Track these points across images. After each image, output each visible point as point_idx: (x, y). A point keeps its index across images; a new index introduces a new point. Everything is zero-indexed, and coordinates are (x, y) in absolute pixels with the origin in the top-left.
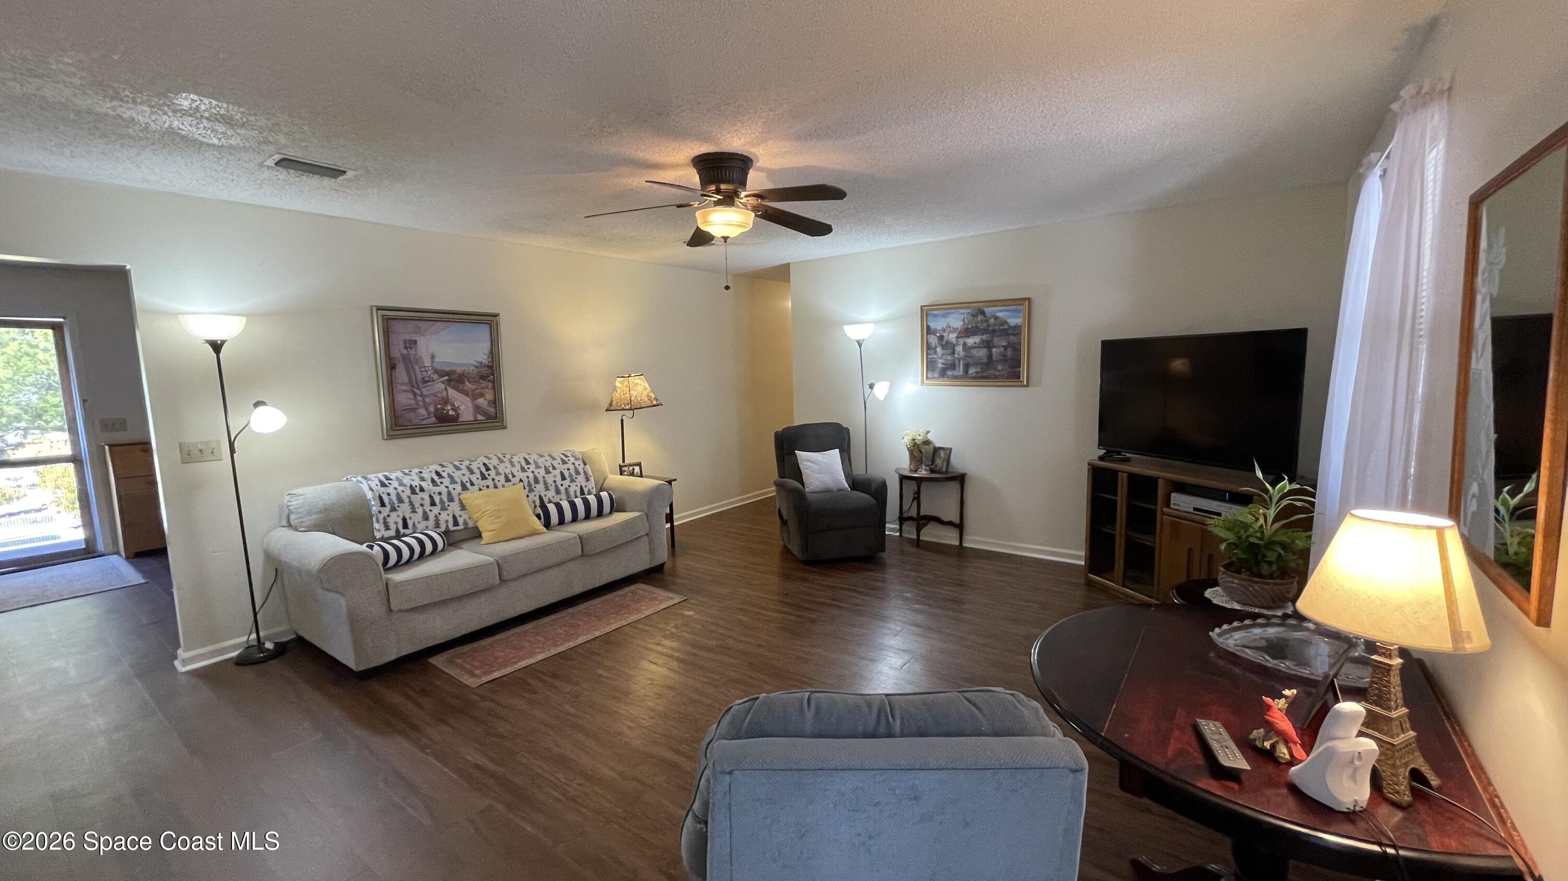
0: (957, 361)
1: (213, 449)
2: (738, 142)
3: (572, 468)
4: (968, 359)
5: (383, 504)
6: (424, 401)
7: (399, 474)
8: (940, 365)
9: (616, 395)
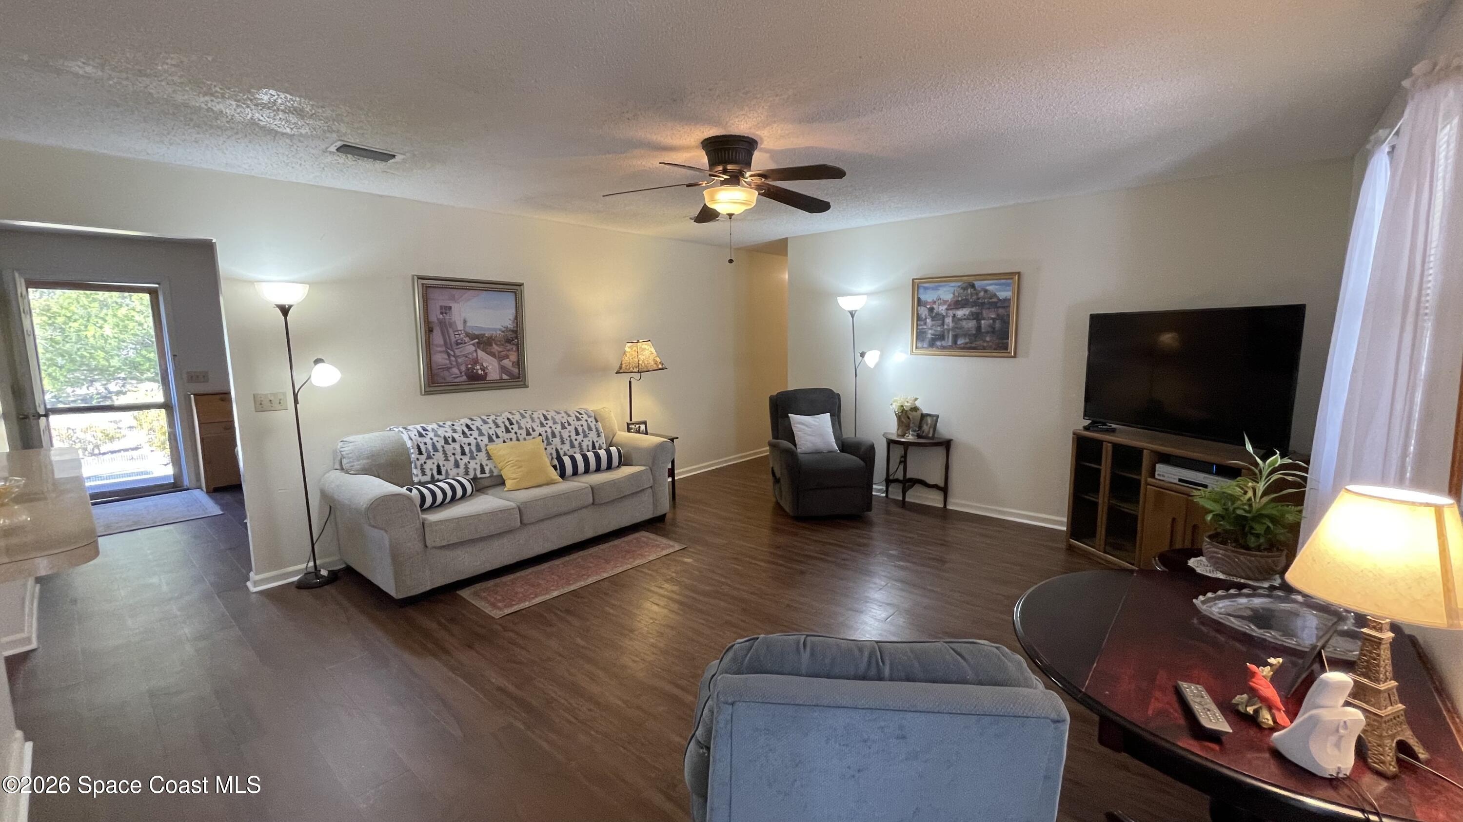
0: (946, 333)
1: (280, 400)
2: (745, 125)
3: (585, 424)
4: (957, 330)
5: (421, 453)
6: (456, 361)
7: (435, 426)
8: (929, 336)
9: (626, 359)
